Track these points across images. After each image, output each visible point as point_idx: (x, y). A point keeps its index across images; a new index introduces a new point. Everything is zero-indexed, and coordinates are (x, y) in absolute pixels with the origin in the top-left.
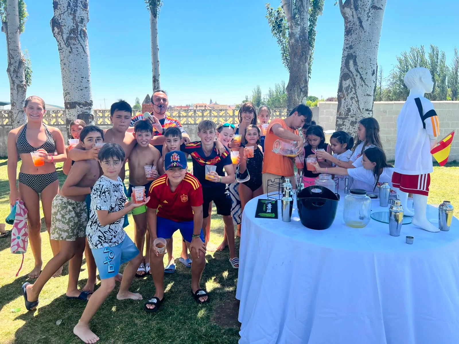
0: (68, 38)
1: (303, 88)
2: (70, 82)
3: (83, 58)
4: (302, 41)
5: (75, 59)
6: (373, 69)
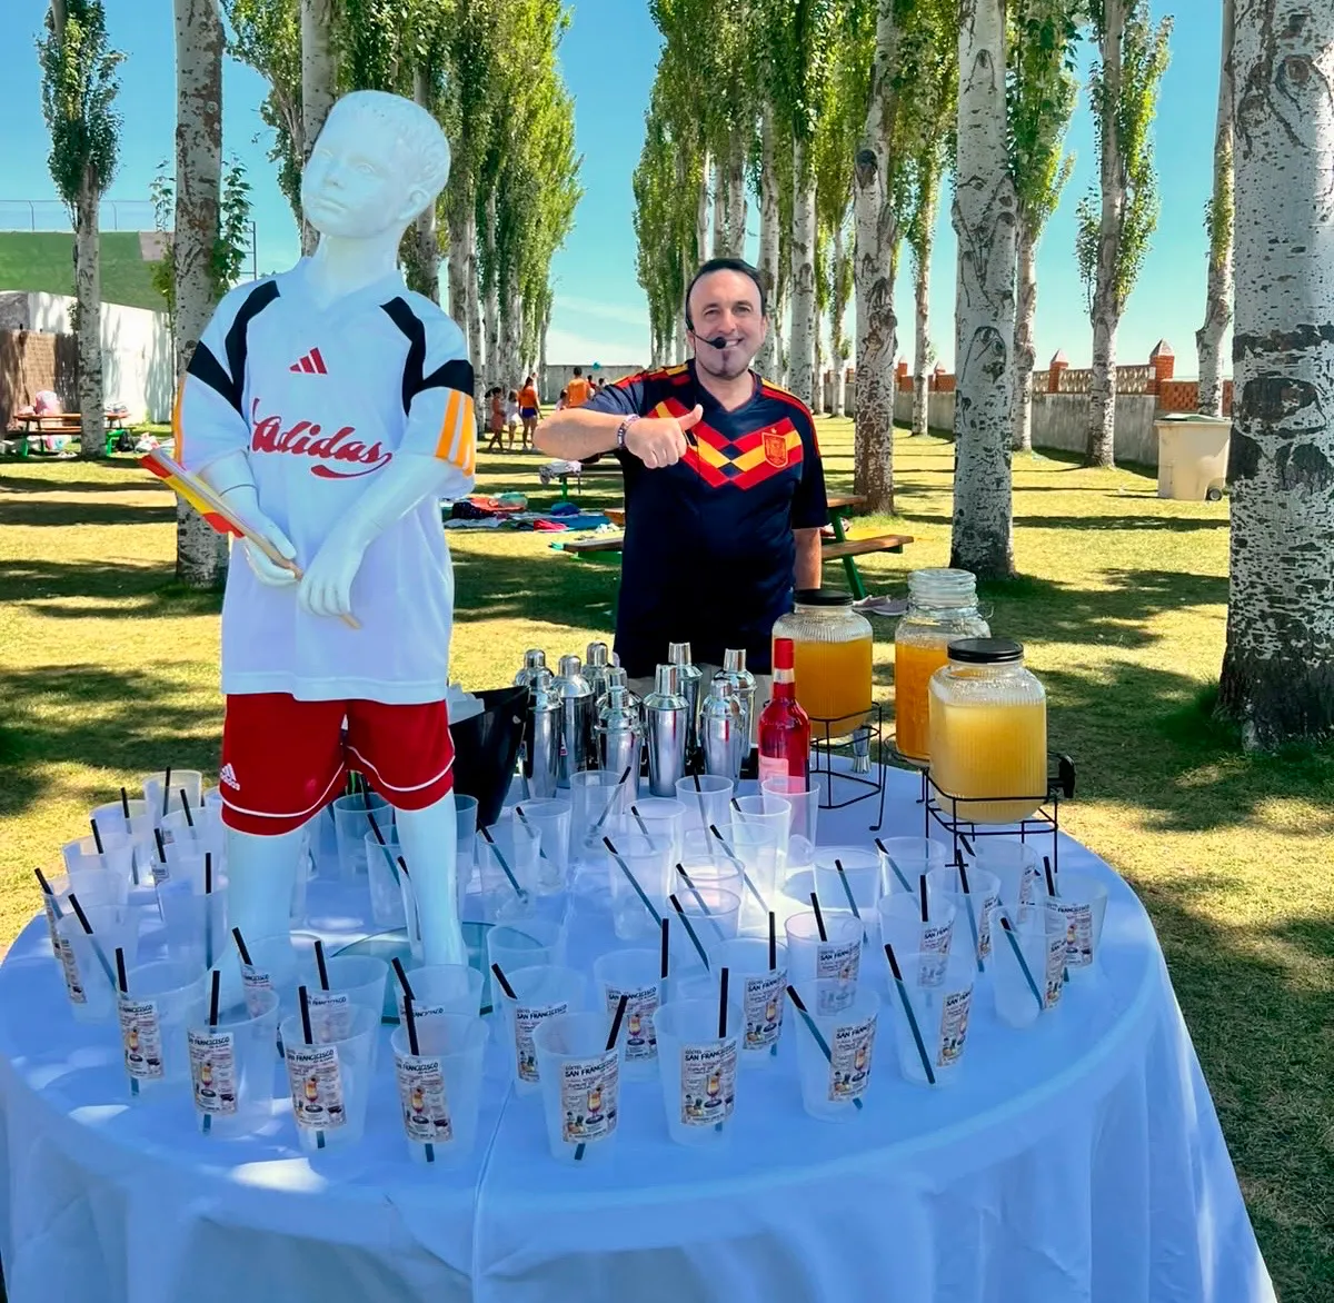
0: (1239, 111)
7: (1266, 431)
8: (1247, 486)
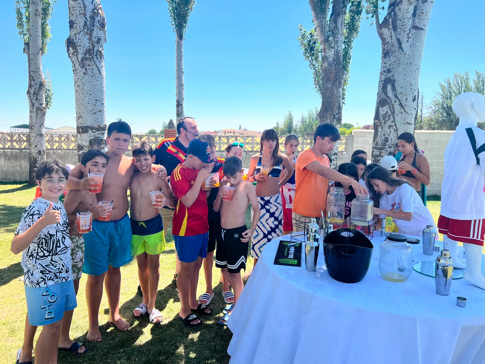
1: (336, 114)
2: (83, 105)
3: (98, 80)
4: (335, 65)
5: (89, 81)
6: (413, 95)
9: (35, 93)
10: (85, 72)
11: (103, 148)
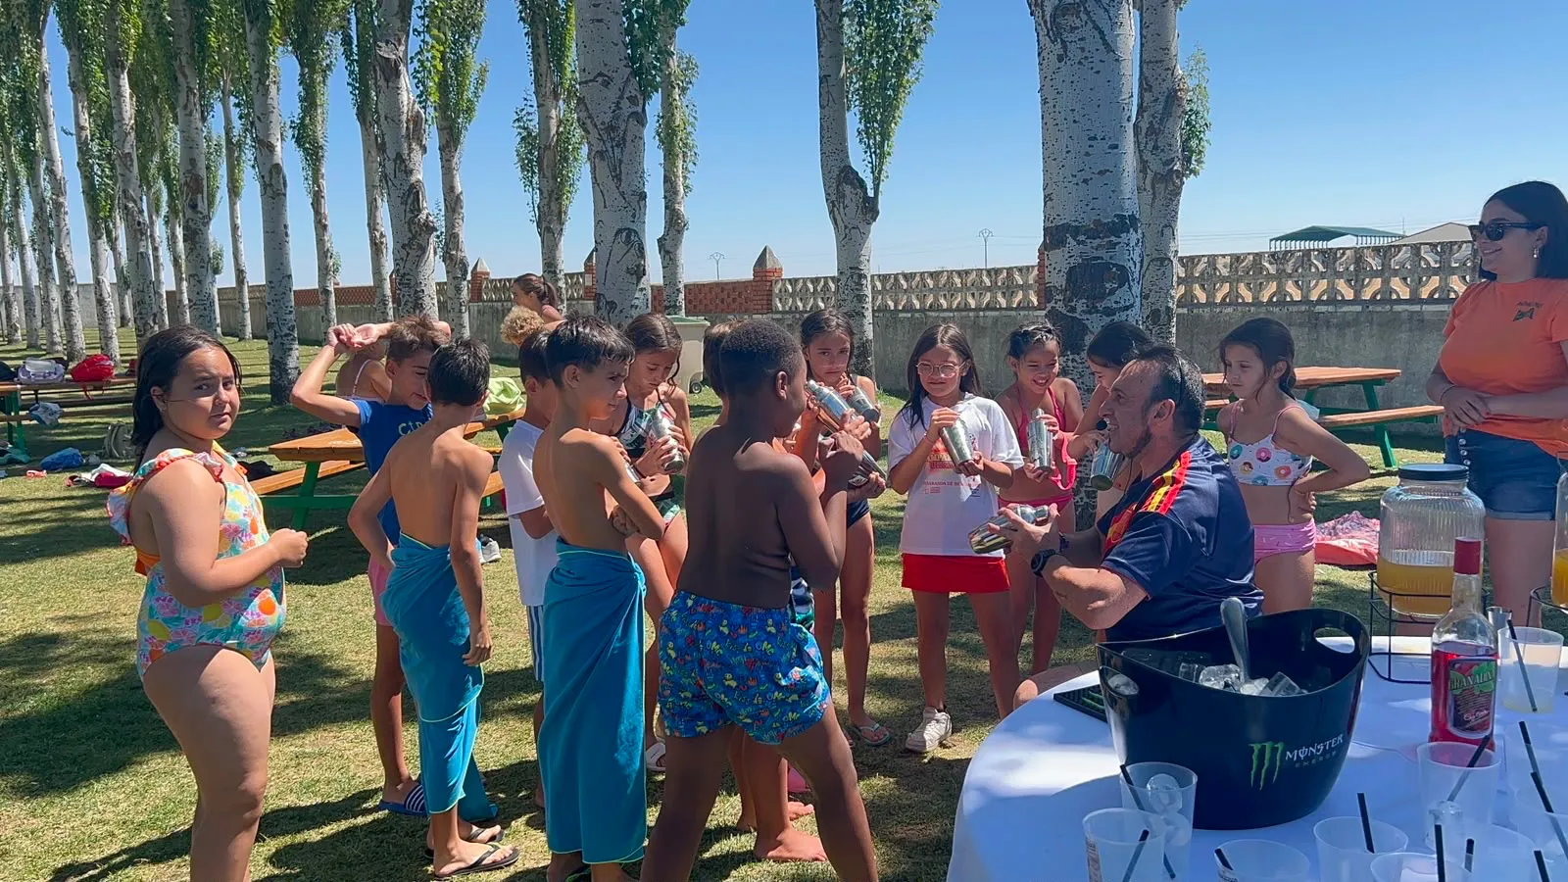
0: (1054, 16)
2: (1055, 159)
3: (1098, 72)
5: (1073, 78)
7: (1091, 310)
8: (1073, 360)
9: (1151, 128)
10: (1062, 52)
11: (1112, 292)
